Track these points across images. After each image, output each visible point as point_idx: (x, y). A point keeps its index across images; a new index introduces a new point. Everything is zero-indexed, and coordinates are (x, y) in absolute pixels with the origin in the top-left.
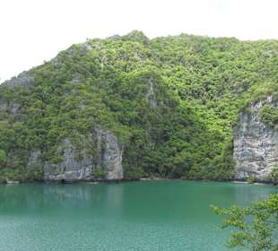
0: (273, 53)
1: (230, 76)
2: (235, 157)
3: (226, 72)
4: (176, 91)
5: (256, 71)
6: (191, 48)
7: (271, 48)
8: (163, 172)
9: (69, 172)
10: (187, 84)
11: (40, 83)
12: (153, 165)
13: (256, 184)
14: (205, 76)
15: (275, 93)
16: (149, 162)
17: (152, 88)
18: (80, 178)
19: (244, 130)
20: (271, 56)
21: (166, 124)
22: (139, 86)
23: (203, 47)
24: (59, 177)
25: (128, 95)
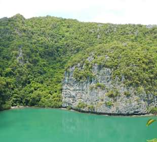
0: (94, 31)
1: (70, 44)
2: (63, 95)
3: (69, 41)
4: (38, 54)
5: (84, 41)
6: (51, 26)
7: (93, 28)
8: (25, 103)
10: (45, 48)
13: (71, 110)
14: (57, 43)
15: (82, 62)
17: (21, 53)
19: (67, 81)
20: (93, 32)
21: (29, 74)
22: (14, 52)
23: (58, 25)
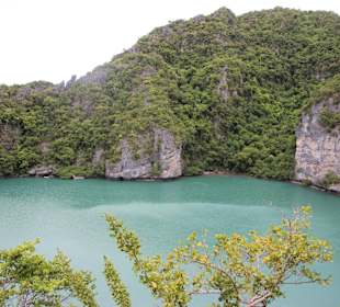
1: (318, 59)
2: (297, 157)
3: (315, 54)
4: (255, 79)
6: (282, 26)
8: (227, 167)
9: (128, 170)
10: (270, 68)
11: (111, 79)
12: (218, 159)
14: (292, 59)
15: (337, 95)
16: (213, 156)
17: (224, 78)
18: (136, 176)
19: (305, 130)
21: (237, 116)
22: (212, 75)
23: (296, 25)
24: (116, 175)
25: (199, 85)
